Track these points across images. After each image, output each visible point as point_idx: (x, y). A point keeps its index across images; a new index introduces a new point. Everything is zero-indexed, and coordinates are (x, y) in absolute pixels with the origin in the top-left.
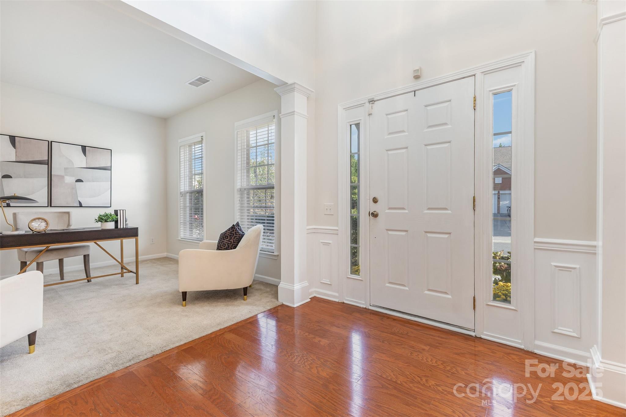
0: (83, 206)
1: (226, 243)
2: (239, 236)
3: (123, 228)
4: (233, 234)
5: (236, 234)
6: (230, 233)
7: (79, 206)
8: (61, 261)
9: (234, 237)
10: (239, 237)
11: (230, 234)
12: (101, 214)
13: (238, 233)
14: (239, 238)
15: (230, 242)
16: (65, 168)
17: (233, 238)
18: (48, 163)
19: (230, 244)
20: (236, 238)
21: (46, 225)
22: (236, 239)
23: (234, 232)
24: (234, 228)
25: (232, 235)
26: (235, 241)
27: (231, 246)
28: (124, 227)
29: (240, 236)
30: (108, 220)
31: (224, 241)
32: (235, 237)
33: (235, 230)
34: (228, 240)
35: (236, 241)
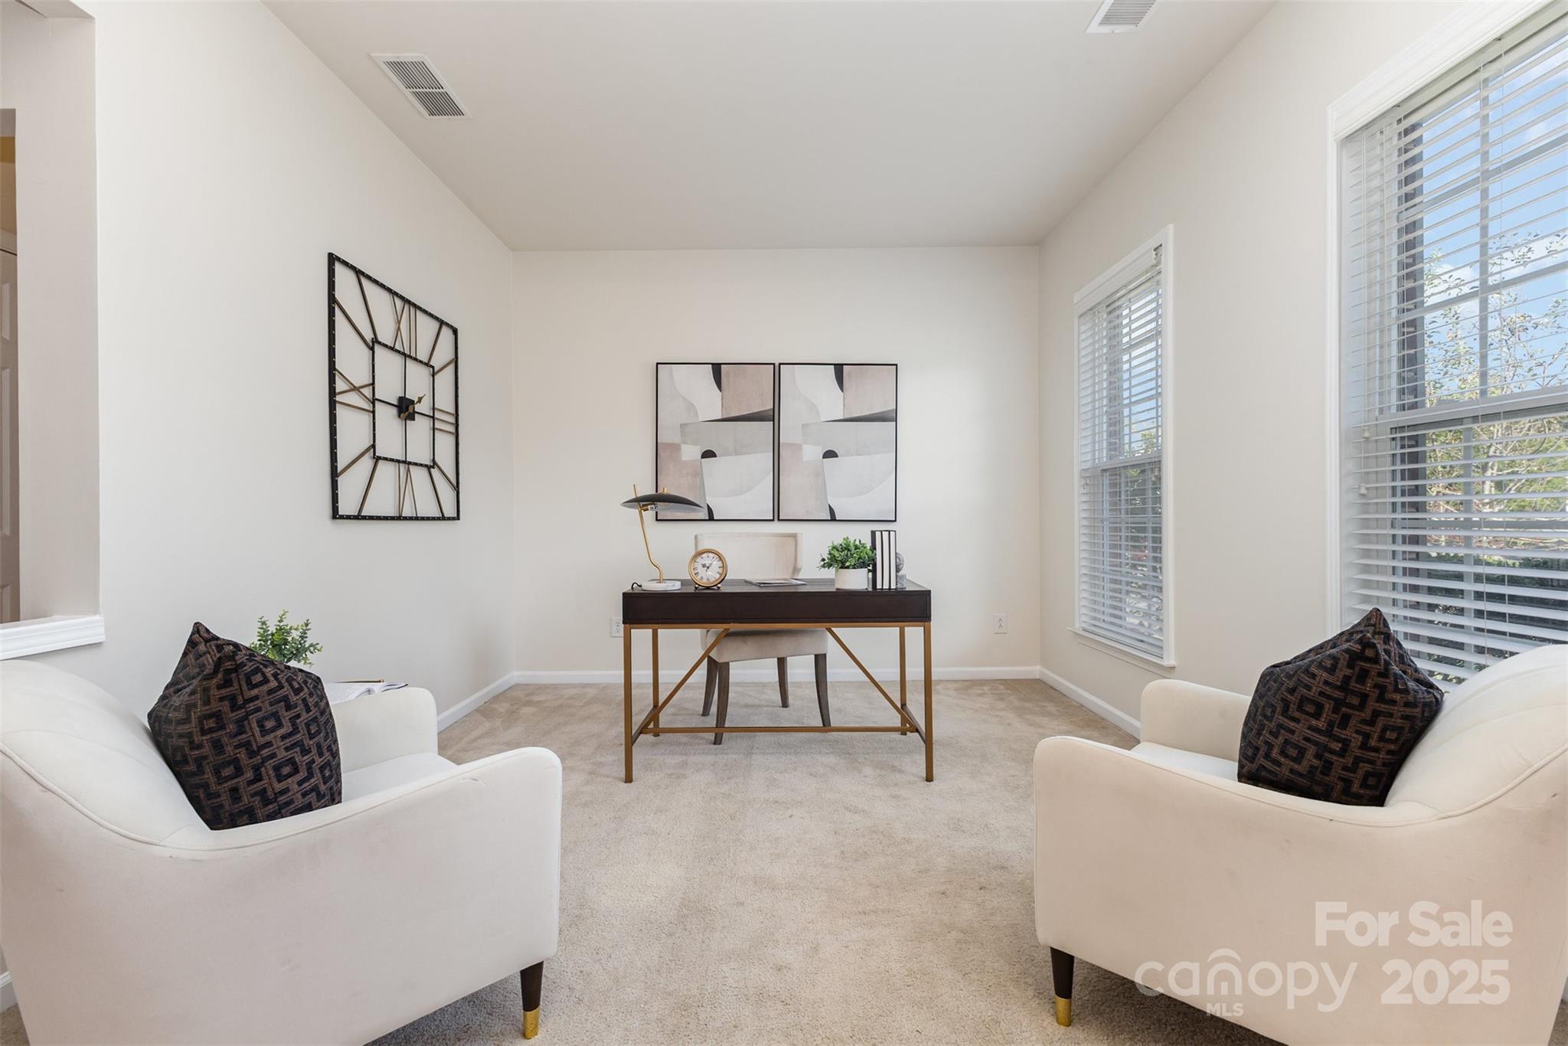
0: (837, 519)
1: (1307, 739)
2: (1408, 711)
3: (890, 589)
4: (1364, 697)
5: (1381, 699)
6: (1337, 688)
7: (829, 518)
8: (782, 663)
9: (1367, 714)
10: (1405, 717)
11: (1337, 694)
12: (835, 544)
13: (1396, 690)
14: (1407, 725)
15: (1338, 740)
16: (803, 426)
17: (1364, 722)
18: (771, 416)
19: (1342, 753)
20: (1381, 722)
21: (722, 569)
22: (1385, 729)
23: (1369, 683)
24: (1368, 660)
25: (1355, 701)
26: (1373, 743)
27: (1345, 768)
28: (893, 587)
29: (1417, 711)
30: (848, 564)
31: (1292, 724)
32: (1376, 714)
33: (1373, 673)
34: (1321, 724)
35: (1381, 739)
